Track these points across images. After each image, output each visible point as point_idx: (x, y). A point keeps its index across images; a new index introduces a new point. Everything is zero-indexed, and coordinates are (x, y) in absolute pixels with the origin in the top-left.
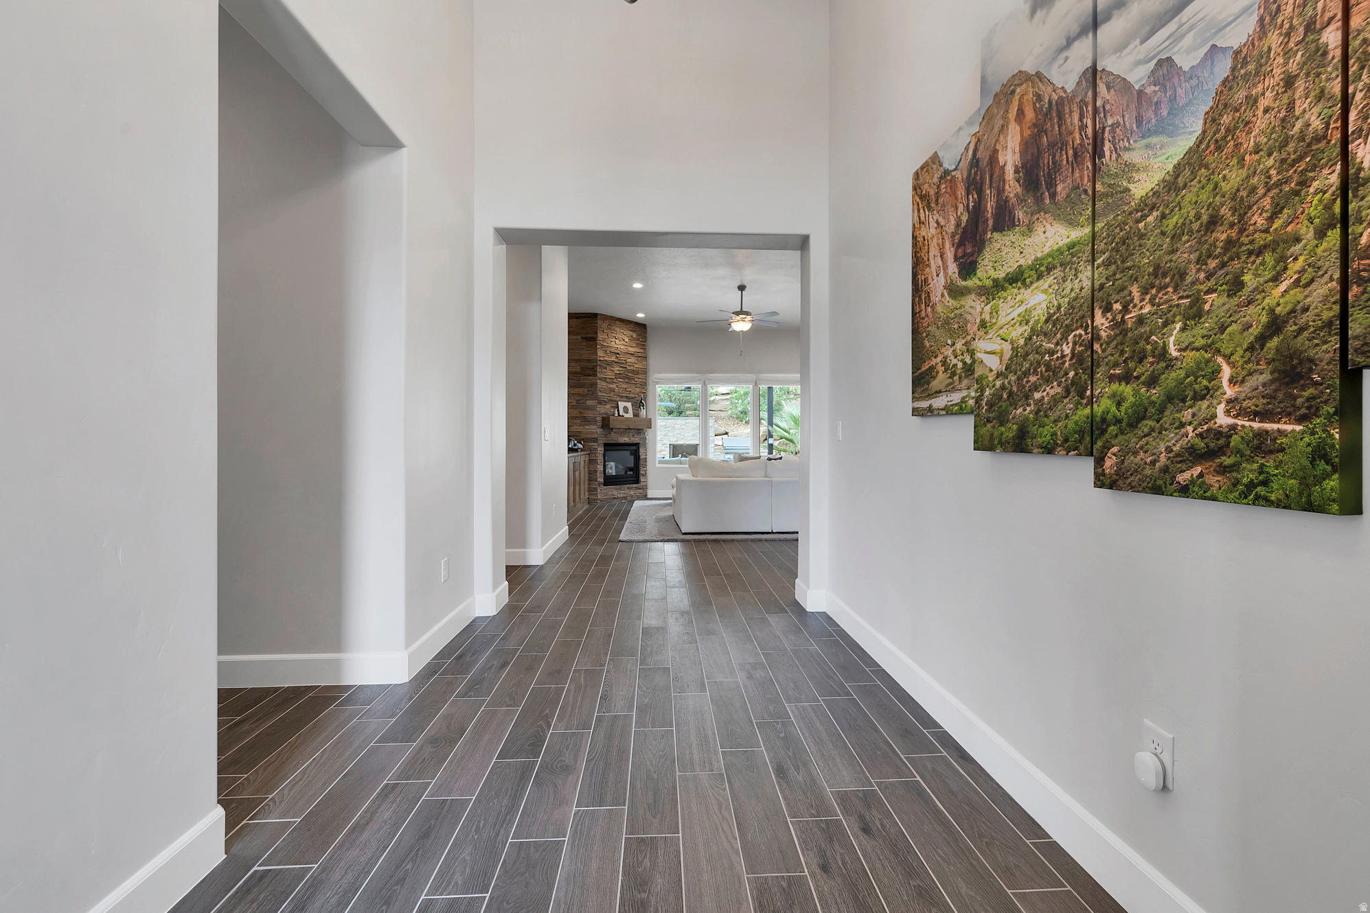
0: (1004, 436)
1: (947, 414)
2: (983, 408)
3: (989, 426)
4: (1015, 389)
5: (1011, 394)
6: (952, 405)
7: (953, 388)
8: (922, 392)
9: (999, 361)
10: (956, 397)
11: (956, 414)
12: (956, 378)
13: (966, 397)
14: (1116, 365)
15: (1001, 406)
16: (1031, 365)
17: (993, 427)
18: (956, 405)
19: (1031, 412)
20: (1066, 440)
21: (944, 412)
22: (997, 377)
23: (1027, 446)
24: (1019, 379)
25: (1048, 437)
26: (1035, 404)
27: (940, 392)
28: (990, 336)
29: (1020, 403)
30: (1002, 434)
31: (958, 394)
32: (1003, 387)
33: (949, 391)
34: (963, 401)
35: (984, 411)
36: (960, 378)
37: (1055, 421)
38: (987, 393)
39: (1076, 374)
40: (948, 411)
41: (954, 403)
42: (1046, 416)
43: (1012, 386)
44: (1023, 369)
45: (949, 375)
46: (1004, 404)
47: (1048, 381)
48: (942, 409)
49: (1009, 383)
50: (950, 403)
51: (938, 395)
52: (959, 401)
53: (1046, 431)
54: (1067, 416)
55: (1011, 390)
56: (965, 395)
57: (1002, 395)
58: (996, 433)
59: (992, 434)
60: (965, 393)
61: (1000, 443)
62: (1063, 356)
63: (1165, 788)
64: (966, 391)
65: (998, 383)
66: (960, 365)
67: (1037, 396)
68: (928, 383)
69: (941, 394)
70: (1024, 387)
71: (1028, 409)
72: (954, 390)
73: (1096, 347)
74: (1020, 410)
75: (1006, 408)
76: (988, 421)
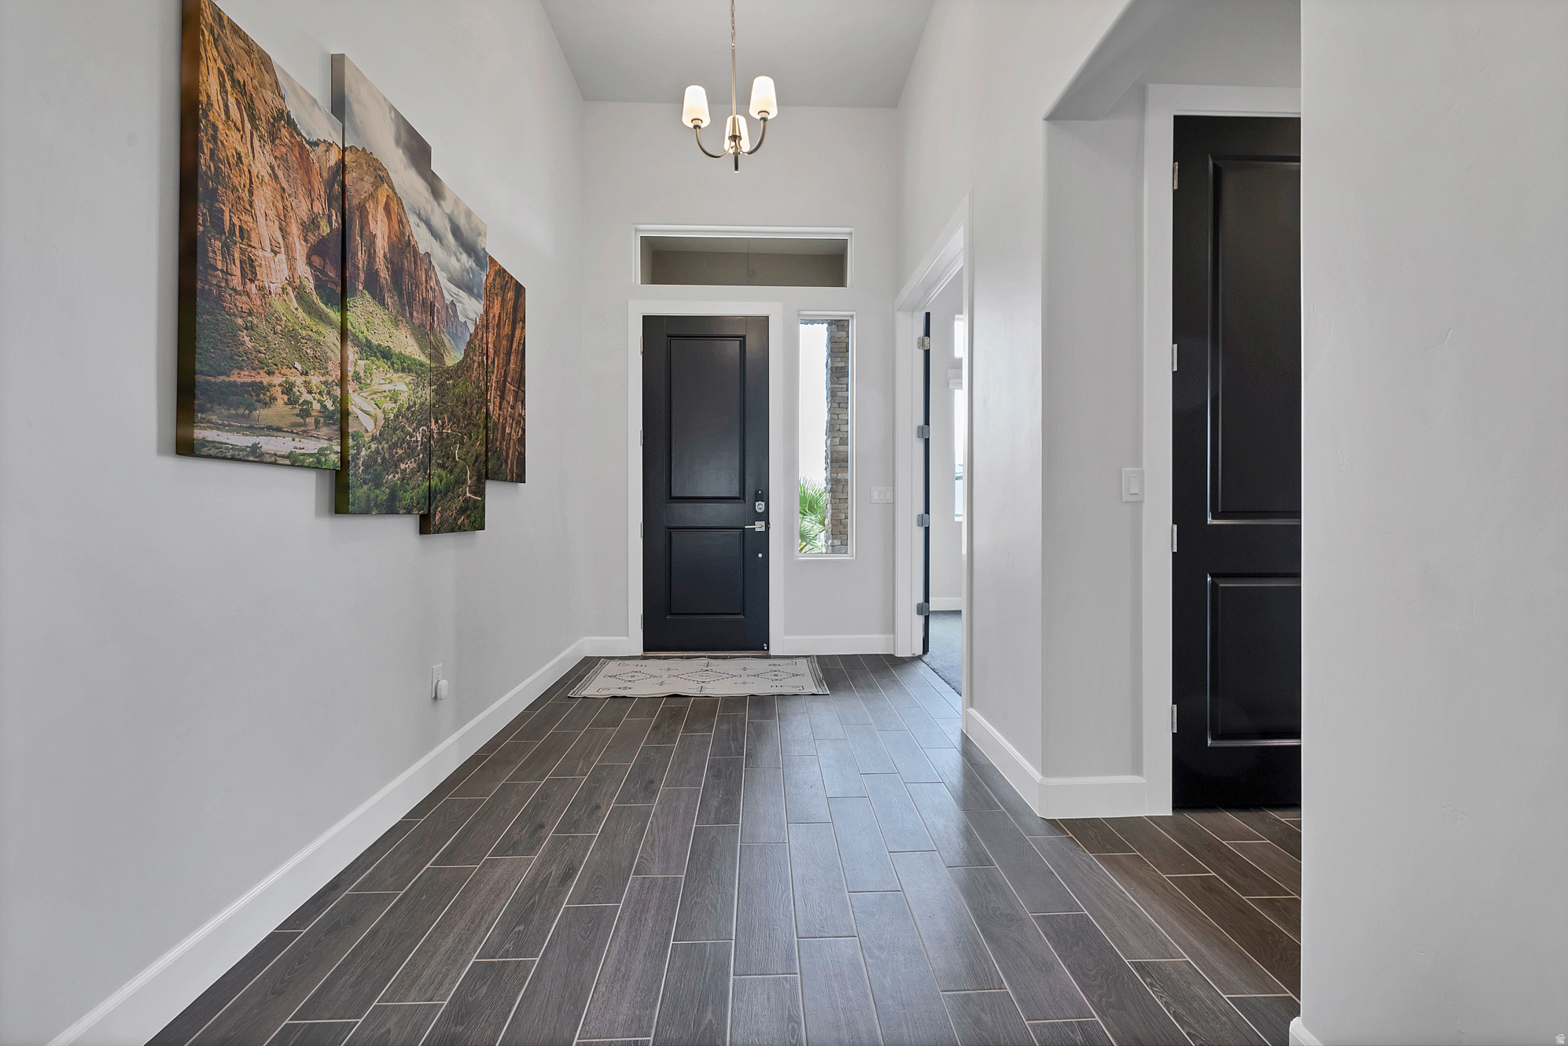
0: (379, 499)
1: (293, 465)
2: (359, 468)
3: (365, 487)
4: (387, 456)
5: (384, 459)
6: (304, 455)
7: (304, 432)
8: (229, 417)
9: (374, 424)
10: (311, 446)
11: (308, 467)
12: (310, 420)
13: (326, 449)
14: (440, 458)
15: (376, 470)
16: (399, 439)
17: (369, 489)
18: (311, 455)
19: (398, 479)
20: (418, 503)
21: (288, 462)
22: (372, 440)
23: (396, 508)
24: (390, 448)
25: (409, 501)
26: (402, 473)
27: (279, 429)
28: (365, 395)
29: (391, 470)
30: (377, 497)
31: (314, 442)
32: (377, 451)
33: (297, 433)
34: (322, 452)
35: (360, 471)
36: (317, 422)
37: (413, 489)
38: (363, 453)
39: (423, 457)
40: (295, 462)
41: (306, 452)
42: (408, 484)
43: (385, 453)
44: (393, 441)
45: (297, 411)
46: (379, 468)
47: (409, 457)
48: (283, 457)
49: (383, 449)
50: (298, 451)
51: (275, 433)
52: (316, 451)
53: (408, 495)
54: (419, 486)
55: (384, 456)
56: (325, 446)
57: (377, 459)
58: (372, 496)
59: (368, 496)
60: (324, 444)
61: (376, 505)
62: (417, 441)
63: (436, 698)
64: (327, 442)
65: (373, 446)
66: (316, 406)
67: (403, 466)
68: (251, 407)
69: (279, 434)
70: (394, 457)
71: (397, 476)
72: (305, 434)
73: (432, 442)
74: (391, 476)
75: (381, 471)
76: (365, 483)
